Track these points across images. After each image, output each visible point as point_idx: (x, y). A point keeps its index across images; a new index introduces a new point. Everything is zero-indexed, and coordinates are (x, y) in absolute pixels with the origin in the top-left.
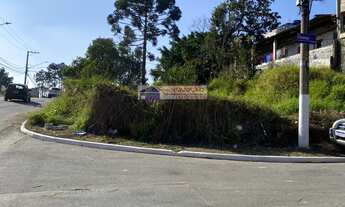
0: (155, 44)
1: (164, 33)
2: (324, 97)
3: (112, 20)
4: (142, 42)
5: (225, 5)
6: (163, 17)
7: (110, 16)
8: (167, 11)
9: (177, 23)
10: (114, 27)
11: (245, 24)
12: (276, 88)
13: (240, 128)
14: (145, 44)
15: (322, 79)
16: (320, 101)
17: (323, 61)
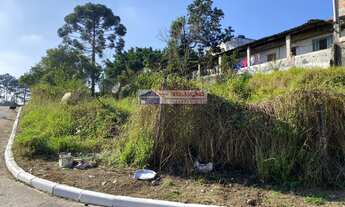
0: (101, 56)
3: (62, 34)
4: (91, 53)
6: (108, 33)
7: (60, 30)
8: (113, 27)
9: (123, 38)
10: (65, 39)
14: (94, 56)
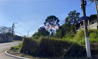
1: (56, 25)
2: (96, 38)
3: (45, 24)
5: (68, 17)
6: (56, 22)
7: (44, 23)
8: (56, 20)
9: (58, 23)
11: (73, 21)
12: (81, 36)
13: (65, 50)
15: (95, 32)
16: (94, 39)
17: (95, 27)
